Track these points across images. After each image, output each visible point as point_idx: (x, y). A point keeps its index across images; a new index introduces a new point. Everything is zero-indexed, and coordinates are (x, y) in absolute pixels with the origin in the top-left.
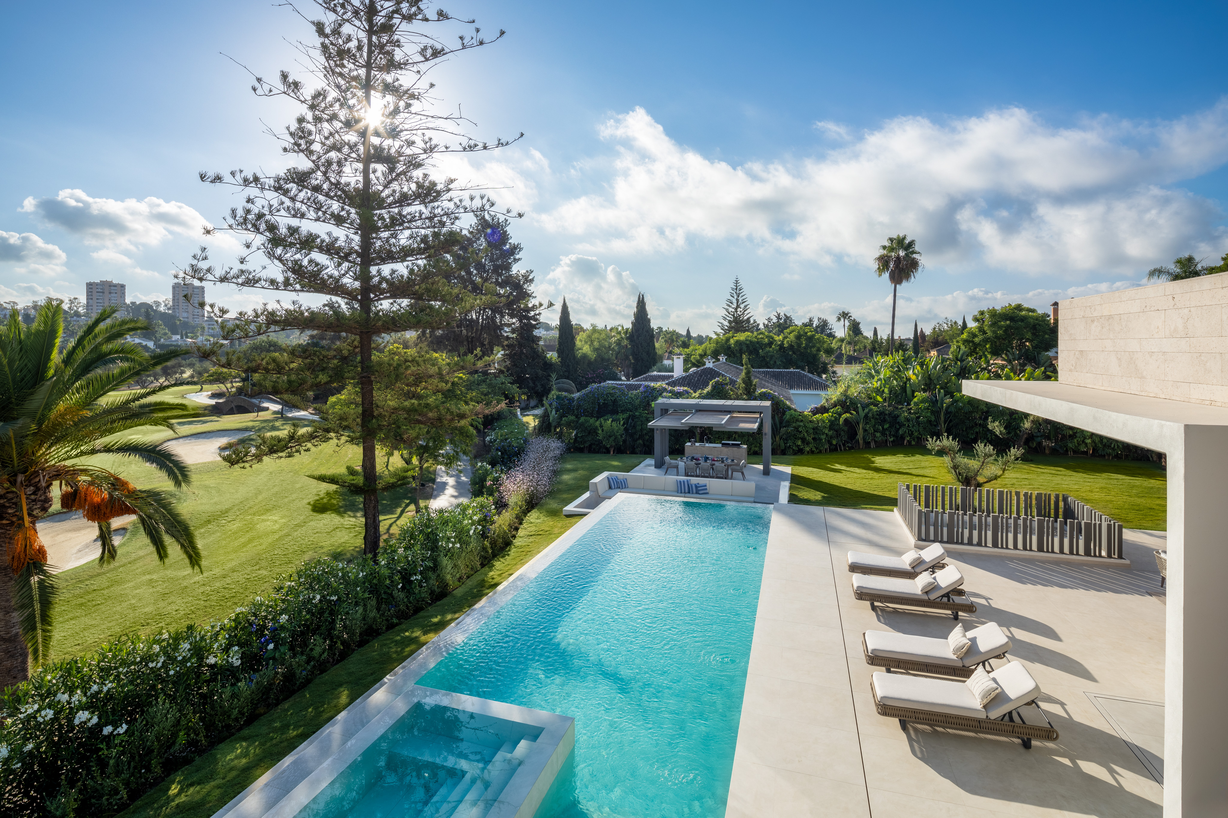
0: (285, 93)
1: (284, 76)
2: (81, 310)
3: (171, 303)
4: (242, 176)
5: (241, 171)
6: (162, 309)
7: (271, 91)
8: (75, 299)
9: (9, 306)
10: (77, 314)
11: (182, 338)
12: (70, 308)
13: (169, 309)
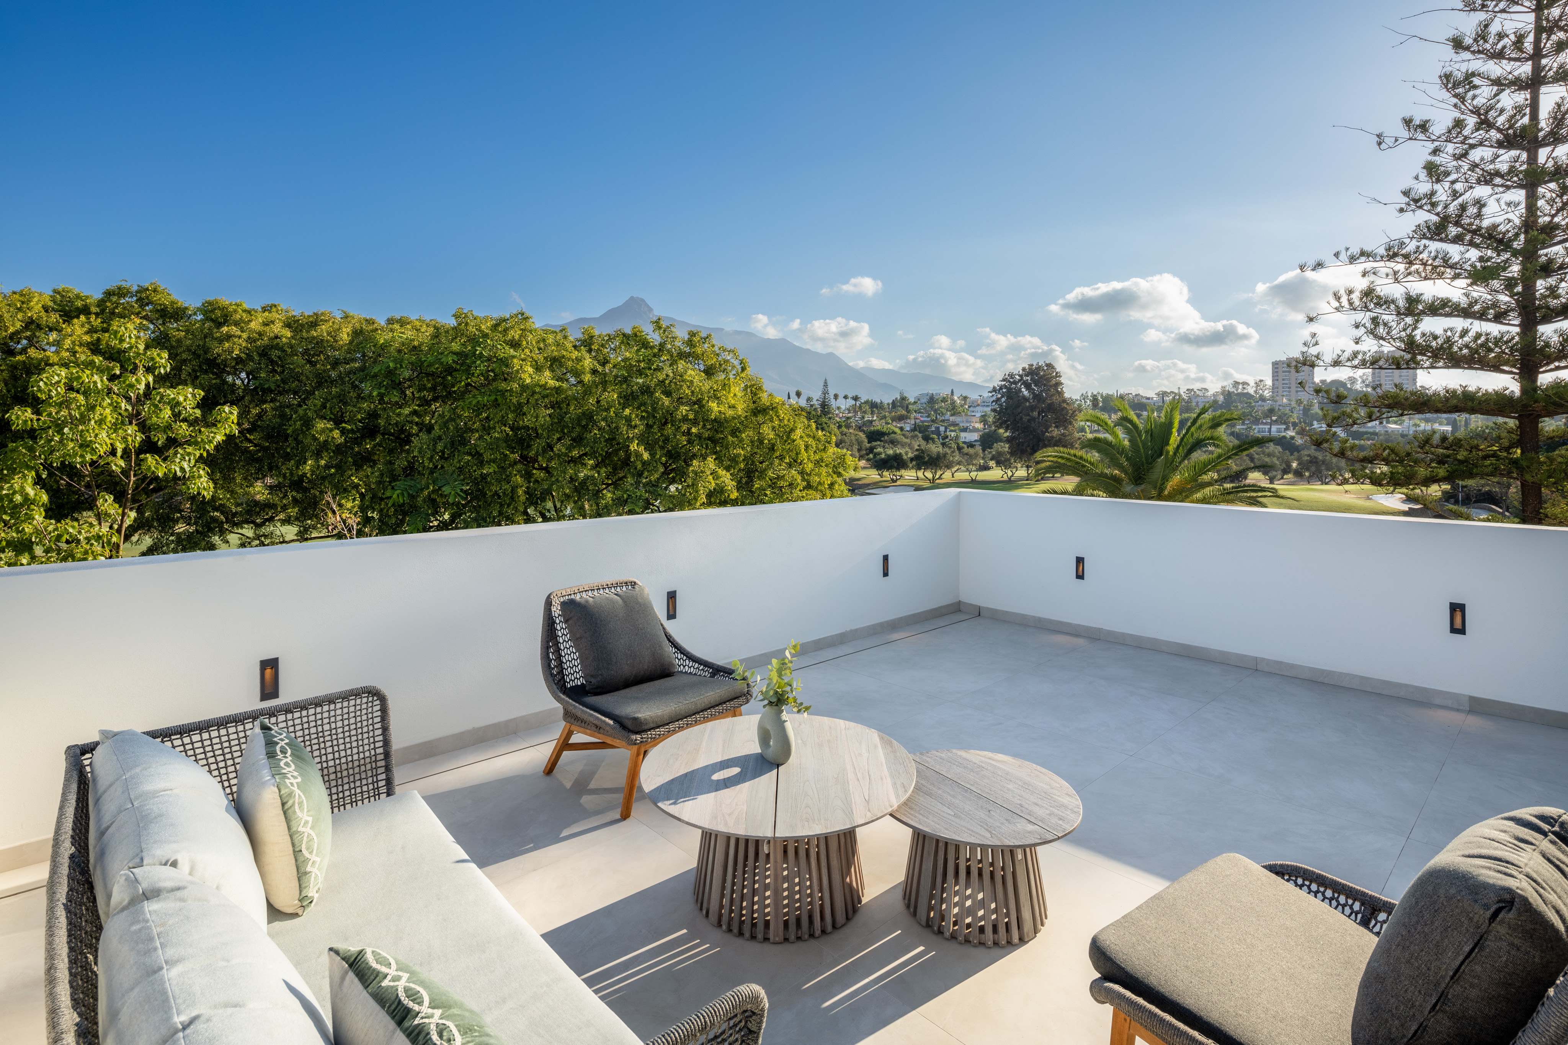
0: (1410, 139)
1: (1408, 122)
2: (1267, 394)
3: (1370, 379)
4: (1349, 253)
5: (1347, 249)
6: (1358, 386)
7: (1396, 140)
8: (1261, 381)
9: (1200, 394)
10: (1263, 399)
11: (1381, 423)
12: (1256, 392)
13: (1367, 386)
